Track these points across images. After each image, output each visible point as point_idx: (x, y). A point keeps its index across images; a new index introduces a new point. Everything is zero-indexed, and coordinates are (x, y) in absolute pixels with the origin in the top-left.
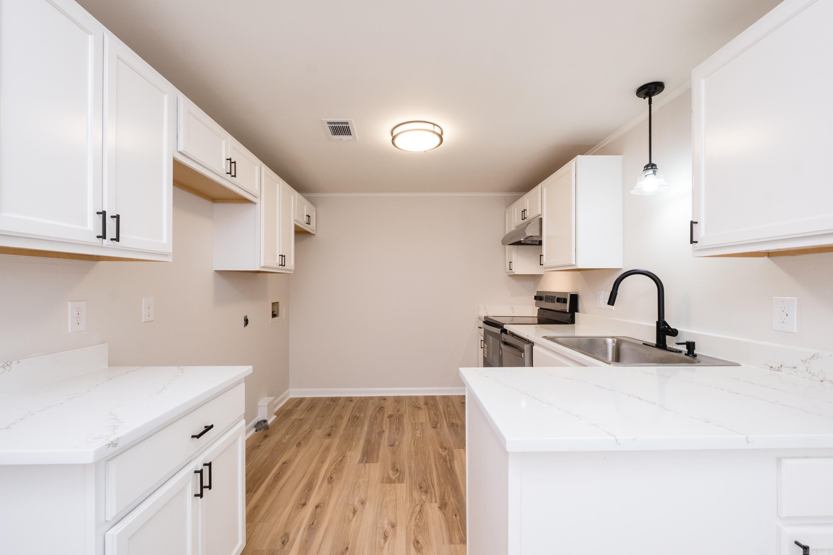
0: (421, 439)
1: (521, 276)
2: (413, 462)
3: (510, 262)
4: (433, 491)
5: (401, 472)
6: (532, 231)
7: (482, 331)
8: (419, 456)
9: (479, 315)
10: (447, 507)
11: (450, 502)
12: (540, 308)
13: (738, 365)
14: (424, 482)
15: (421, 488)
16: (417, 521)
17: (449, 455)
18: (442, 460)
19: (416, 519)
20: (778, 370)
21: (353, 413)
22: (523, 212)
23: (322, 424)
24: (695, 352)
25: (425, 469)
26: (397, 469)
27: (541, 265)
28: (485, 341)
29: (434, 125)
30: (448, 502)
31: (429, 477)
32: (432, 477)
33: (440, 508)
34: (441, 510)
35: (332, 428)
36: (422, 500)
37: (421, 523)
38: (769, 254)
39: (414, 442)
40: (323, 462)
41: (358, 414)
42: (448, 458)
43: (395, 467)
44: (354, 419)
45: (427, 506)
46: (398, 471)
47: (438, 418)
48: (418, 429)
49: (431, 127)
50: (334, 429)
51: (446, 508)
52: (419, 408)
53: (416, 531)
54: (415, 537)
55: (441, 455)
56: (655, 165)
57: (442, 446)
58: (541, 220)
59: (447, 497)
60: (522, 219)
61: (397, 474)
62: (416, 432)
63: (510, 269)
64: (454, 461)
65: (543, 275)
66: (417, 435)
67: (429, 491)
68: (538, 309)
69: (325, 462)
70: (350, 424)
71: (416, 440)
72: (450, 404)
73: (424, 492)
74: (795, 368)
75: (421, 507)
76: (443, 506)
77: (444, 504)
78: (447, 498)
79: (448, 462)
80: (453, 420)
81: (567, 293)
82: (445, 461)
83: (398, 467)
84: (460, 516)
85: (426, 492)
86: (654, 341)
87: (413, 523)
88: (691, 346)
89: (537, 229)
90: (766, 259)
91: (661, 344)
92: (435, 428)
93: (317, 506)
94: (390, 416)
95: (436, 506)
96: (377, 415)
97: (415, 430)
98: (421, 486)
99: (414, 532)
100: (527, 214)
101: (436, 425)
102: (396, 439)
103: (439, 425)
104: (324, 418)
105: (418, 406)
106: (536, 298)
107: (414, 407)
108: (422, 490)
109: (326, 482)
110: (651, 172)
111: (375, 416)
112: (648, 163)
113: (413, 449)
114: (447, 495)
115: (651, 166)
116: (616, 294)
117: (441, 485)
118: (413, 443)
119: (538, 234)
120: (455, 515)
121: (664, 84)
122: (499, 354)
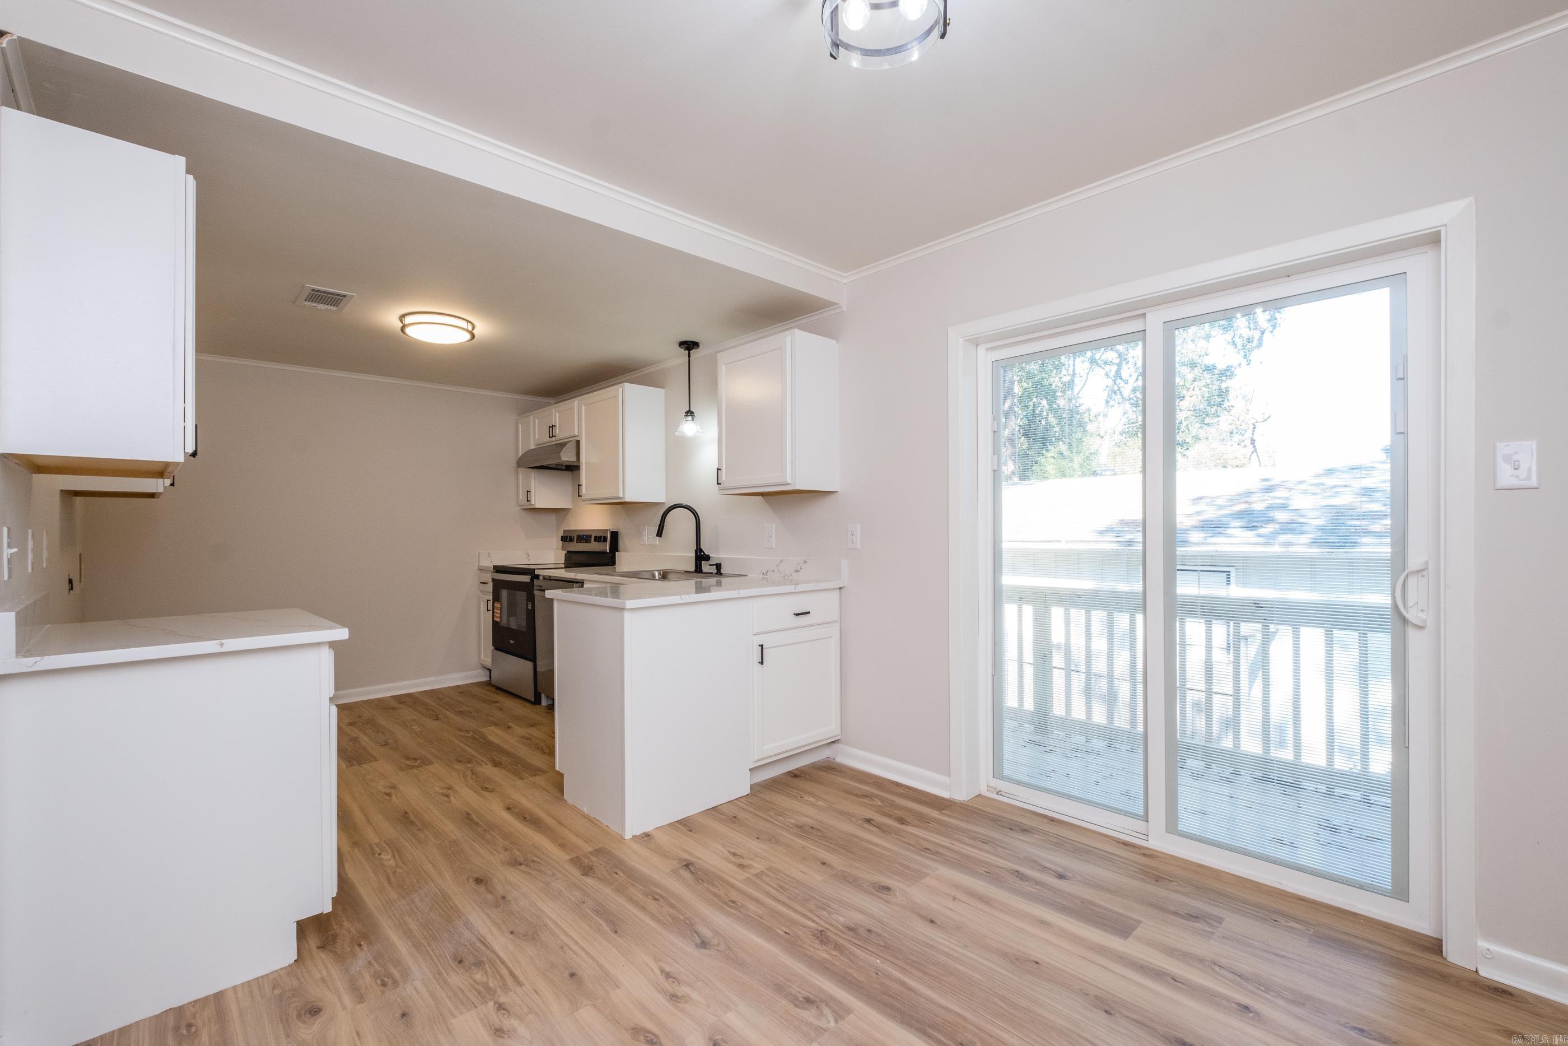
0: (425, 732)
1: (542, 509)
2: (430, 749)
3: (528, 491)
4: (476, 759)
5: (421, 759)
6: (567, 456)
7: (490, 587)
8: (435, 743)
9: (480, 565)
11: (504, 761)
12: (568, 552)
13: (746, 575)
14: (460, 758)
18: (471, 739)
19: (472, 778)
20: (766, 575)
22: (551, 429)
24: (722, 571)
25: (454, 750)
26: (412, 758)
27: (579, 496)
28: (496, 598)
29: (468, 321)
30: (501, 761)
31: (464, 753)
32: (467, 752)
34: (497, 767)
36: (469, 768)
37: (480, 779)
38: (762, 494)
39: (418, 736)
42: (477, 737)
43: (409, 757)
47: (433, 712)
48: (412, 725)
49: (464, 324)
51: (502, 765)
52: (394, 709)
53: (478, 784)
54: (481, 786)
55: (467, 736)
56: (693, 413)
57: (462, 731)
58: (578, 442)
60: (550, 437)
61: (417, 761)
62: (412, 728)
63: (528, 501)
64: (487, 737)
65: (570, 509)
66: (415, 730)
67: (473, 761)
68: (566, 554)
71: (419, 734)
72: (441, 696)
73: (467, 763)
75: (472, 771)
77: (498, 763)
78: (498, 759)
79: (480, 739)
80: (458, 709)
81: (607, 530)
82: (475, 739)
83: (412, 756)
85: (470, 762)
86: (693, 569)
87: (471, 781)
88: (718, 566)
89: (574, 453)
90: (760, 497)
91: (698, 569)
92: (437, 720)
97: (410, 727)
98: (460, 761)
100: (557, 431)
101: (437, 717)
103: (441, 717)
106: (564, 539)
107: (384, 709)
108: (464, 762)
110: (690, 418)
112: (688, 409)
113: (420, 740)
115: (690, 413)
116: (663, 526)
117: (484, 754)
119: (574, 459)
121: (700, 345)
122: (527, 608)
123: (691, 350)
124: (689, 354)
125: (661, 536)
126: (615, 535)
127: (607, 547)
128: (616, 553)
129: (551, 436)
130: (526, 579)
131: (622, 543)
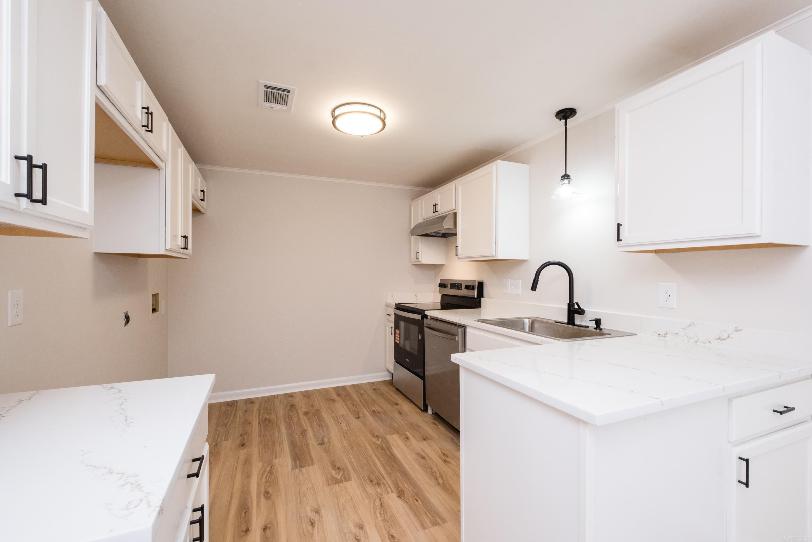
0: (349, 431)
1: (427, 265)
2: (351, 456)
3: (417, 252)
4: (384, 481)
5: (344, 470)
6: (447, 225)
7: (393, 318)
8: (355, 449)
9: (387, 302)
10: (405, 494)
11: (406, 489)
12: (443, 295)
13: (636, 335)
14: (372, 475)
15: (371, 481)
16: (383, 515)
17: (384, 443)
18: (380, 449)
19: (380, 514)
20: (664, 336)
21: (261, 416)
22: (434, 207)
23: (228, 433)
24: (601, 327)
25: (368, 462)
26: (338, 467)
27: (456, 255)
28: (397, 326)
29: (381, 110)
30: (404, 489)
31: (375, 469)
32: (377, 468)
33: (399, 497)
34: (401, 498)
35: (242, 437)
36: (378, 493)
37: (387, 517)
38: (656, 252)
39: (344, 436)
40: (249, 477)
41: (268, 417)
42: (384, 446)
43: (335, 466)
44: (265, 422)
45: (386, 498)
46: (341, 469)
47: (357, 408)
48: (342, 422)
49: (377, 112)
50: (245, 437)
51: (404, 496)
52: (333, 401)
53: (386, 527)
54: (388, 532)
55: (377, 444)
56: (569, 176)
57: (374, 436)
58: (455, 215)
59: (400, 484)
60: (433, 213)
61: (340, 473)
62: (341, 425)
63: (417, 259)
64: (392, 448)
65: (444, 264)
66: (343, 428)
67: (381, 482)
68: (441, 296)
69: (251, 476)
70: (263, 429)
71: (345, 434)
72: (363, 392)
73: (376, 485)
74: (677, 334)
75: (381, 500)
76: (401, 495)
77: (401, 492)
78: (401, 486)
79: (387, 450)
80: (372, 408)
81: (475, 281)
82: (383, 449)
83: (338, 465)
84: (421, 500)
85: (378, 484)
86: (565, 320)
87: (380, 519)
88: (598, 322)
89: (452, 223)
90: (653, 255)
91: (571, 321)
92: (358, 418)
93: (264, 529)
94: (306, 414)
95: (394, 495)
96: (291, 414)
97: (340, 424)
98: (371, 480)
99: (385, 527)
100: (439, 208)
101: (358, 415)
102: (323, 436)
103: (361, 415)
104: (228, 426)
105: (332, 399)
106: (441, 285)
107: (327, 400)
108: (374, 483)
109: (263, 498)
110: (566, 181)
111: (289, 415)
112: (564, 174)
113: (345, 443)
114: (400, 483)
115: (566, 177)
116: (538, 281)
117: (390, 474)
118: (343, 438)
119: (453, 227)
120: (416, 500)
121: (577, 111)
122: (418, 339)
123: (568, 117)
124: (566, 124)
125: (535, 290)
126: (481, 285)
127: (475, 294)
128: (482, 298)
129: (434, 211)
130: (418, 317)
131: (486, 291)
